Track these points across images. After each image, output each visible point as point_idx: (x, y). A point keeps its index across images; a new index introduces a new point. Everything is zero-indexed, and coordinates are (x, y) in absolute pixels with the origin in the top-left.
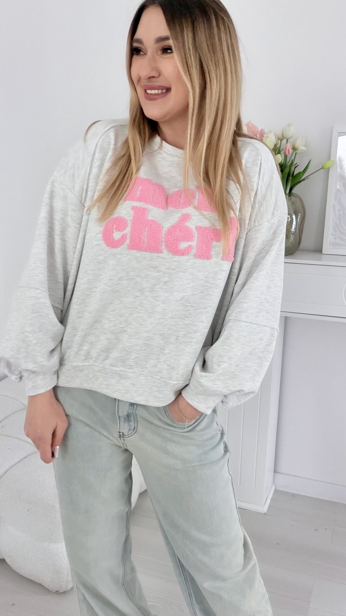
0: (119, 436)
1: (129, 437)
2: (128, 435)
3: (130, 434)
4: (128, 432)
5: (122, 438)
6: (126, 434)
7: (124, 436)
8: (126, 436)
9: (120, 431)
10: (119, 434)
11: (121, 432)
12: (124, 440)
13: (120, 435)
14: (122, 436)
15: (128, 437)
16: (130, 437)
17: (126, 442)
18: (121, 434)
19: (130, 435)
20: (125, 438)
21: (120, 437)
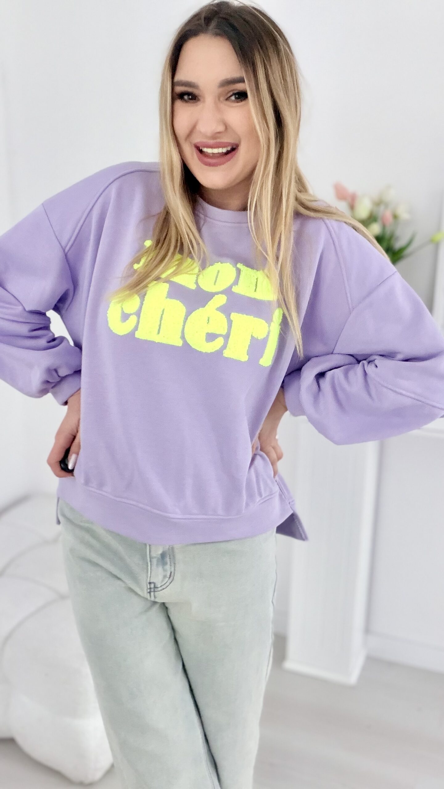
3: (164, 585)
4: (162, 582)
5: (152, 594)
7: (156, 589)
11: (153, 583)
12: (155, 596)
13: (150, 588)
14: (152, 590)
18: (152, 586)
21: (150, 592)
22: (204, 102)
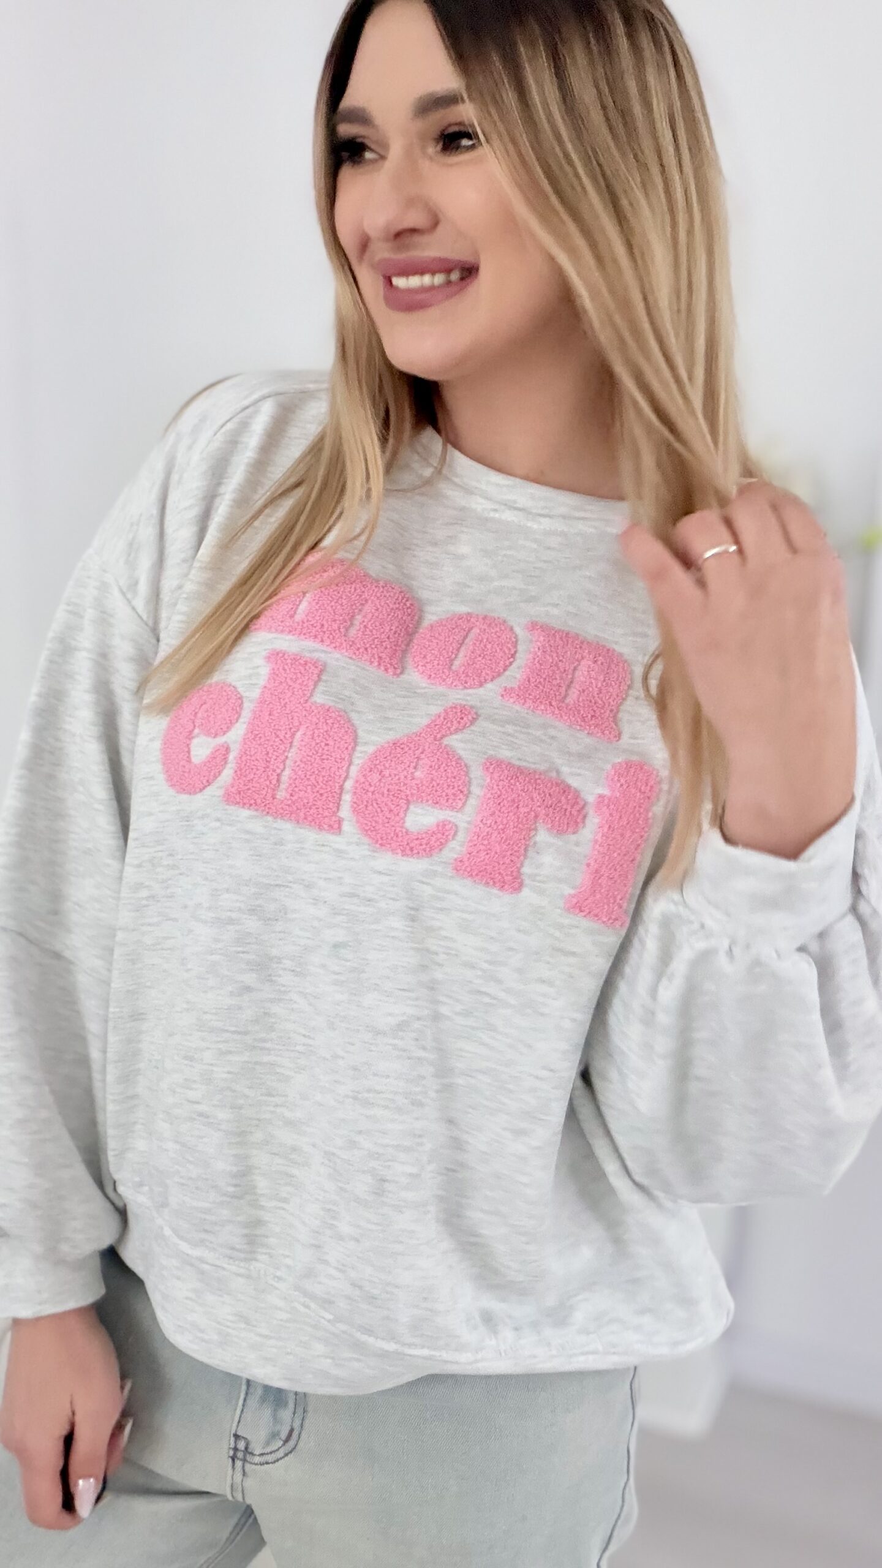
0: (231, 1453)
1: (266, 1466)
2: (262, 1454)
3: (271, 1453)
4: (268, 1443)
5: (239, 1464)
6: (257, 1452)
7: (248, 1458)
8: (257, 1459)
9: (238, 1433)
10: (232, 1445)
11: (243, 1437)
12: (244, 1474)
13: (236, 1449)
14: (240, 1455)
15: (262, 1464)
16: (267, 1463)
17: (249, 1483)
18: (241, 1445)
19: (270, 1458)
20: (251, 1463)
21: (233, 1459)
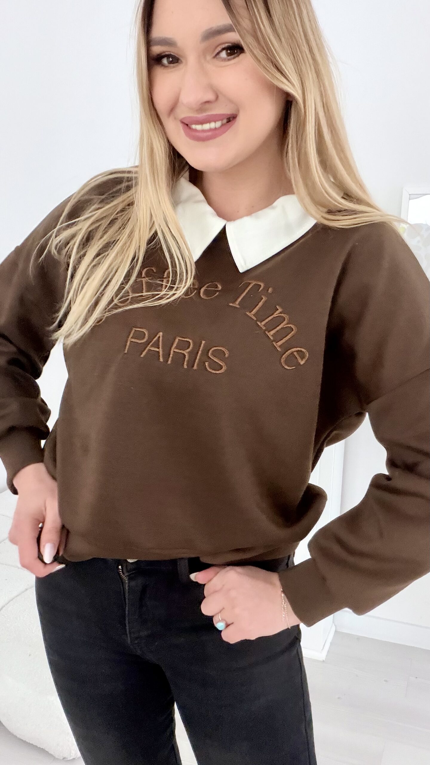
22: (186, 64)
